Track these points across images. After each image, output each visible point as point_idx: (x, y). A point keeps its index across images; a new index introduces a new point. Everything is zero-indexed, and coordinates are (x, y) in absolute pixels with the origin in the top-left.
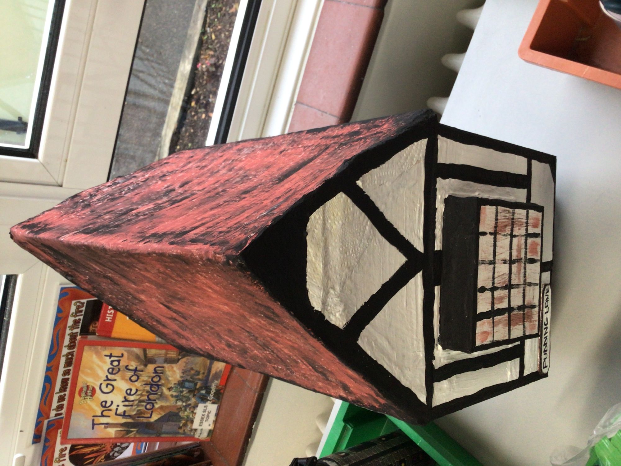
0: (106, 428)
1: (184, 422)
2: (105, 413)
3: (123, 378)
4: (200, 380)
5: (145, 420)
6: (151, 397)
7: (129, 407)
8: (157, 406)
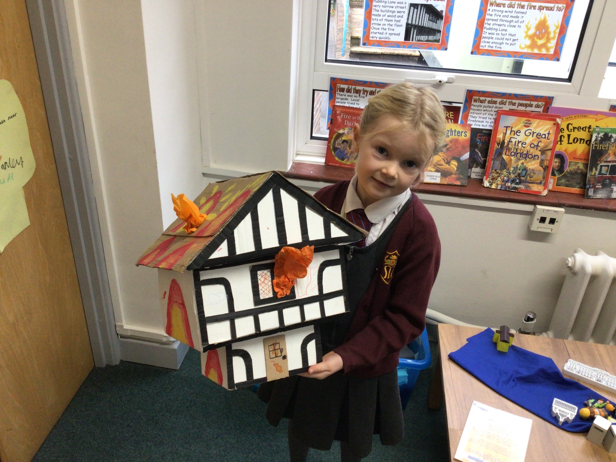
0: (504, 133)
2: (513, 132)
3: (533, 140)
5: (504, 152)
6: (519, 155)
7: (514, 144)
8: (512, 158)
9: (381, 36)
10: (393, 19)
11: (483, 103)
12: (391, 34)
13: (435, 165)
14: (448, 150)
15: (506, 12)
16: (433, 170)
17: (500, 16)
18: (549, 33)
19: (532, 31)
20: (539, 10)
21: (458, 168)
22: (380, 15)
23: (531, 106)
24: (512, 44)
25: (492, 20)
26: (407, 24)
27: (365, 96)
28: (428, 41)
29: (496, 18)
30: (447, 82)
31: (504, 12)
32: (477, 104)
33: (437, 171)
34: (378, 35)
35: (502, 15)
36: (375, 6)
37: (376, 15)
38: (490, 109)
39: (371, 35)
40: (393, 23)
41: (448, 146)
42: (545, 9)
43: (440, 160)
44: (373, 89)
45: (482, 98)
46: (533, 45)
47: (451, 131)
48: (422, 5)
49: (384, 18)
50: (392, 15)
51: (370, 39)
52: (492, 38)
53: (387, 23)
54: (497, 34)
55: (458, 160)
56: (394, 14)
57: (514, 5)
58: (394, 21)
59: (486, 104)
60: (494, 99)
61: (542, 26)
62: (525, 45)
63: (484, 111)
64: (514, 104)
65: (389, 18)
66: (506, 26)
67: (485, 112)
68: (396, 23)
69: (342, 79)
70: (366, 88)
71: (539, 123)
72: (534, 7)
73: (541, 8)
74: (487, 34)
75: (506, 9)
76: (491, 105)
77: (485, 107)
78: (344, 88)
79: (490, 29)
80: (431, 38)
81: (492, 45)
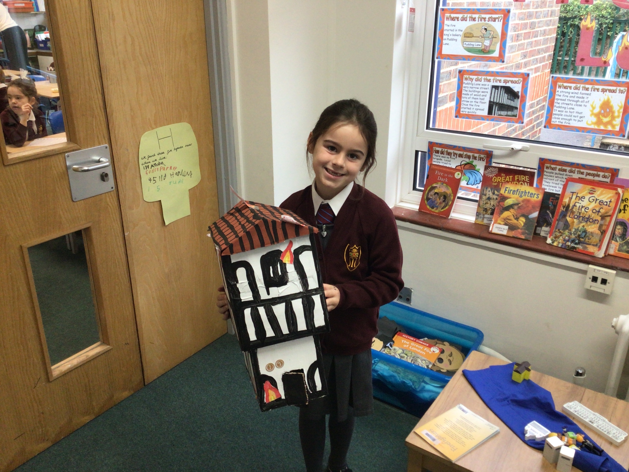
0: (570, 198)
1: (562, 232)
2: (578, 198)
3: (596, 206)
4: (585, 240)
5: (568, 215)
6: (581, 218)
7: (578, 208)
8: (575, 220)
9: (469, 110)
10: (479, 97)
11: (554, 170)
12: (477, 109)
13: (505, 220)
14: (519, 208)
15: (572, 93)
16: (502, 223)
17: (567, 96)
18: (613, 112)
19: (597, 110)
20: (603, 93)
21: (525, 224)
22: (468, 95)
23: (598, 176)
24: (579, 121)
25: (561, 100)
26: (490, 102)
27: (455, 157)
28: (506, 116)
29: (564, 98)
30: (521, 150)
31: (571, 93)
32: (549, 170)
33: (506, 224)
34: (467, 110)
35: (569, 96)
36: (465, 87)
37: (466, 94)
38: (561, 176)
39: (462, 110)
40: (479, 101)
41: (520, 205)
42: (608, 91)
43: (510, 216)
44: (461, 153)
45: (553, 166)
46: (599, 122)
47: (525, 192)
48: (502, 87)
49: (472, 97)
50: (478, 94)
51: (461, 113)
52: (562, 115)
53: (474, 100)
54: (566, 112)
55: (526, 217)
56: (479, 94)
57: (579, 87)
58: (479, 99)
59: (557, 171)
60: (564, 168)
61: (606, 107)
62: (592, 122)
63: (556, 177)
64: (582, 173)
65: (475, 97)
66: (573, 105)
67: (557, 179)
68: (481, 100)
69: (437, 143)
70: (456, 152)
71: (602, 192)
72: (598, 90)
73: (604, 91)
74: (557, 111)
75: (572, 91)
76: (562, 173)
77: (556, 174)
78: (439, 151)
79: (559, 107)
80: (510, 113)
81: (561, 121)
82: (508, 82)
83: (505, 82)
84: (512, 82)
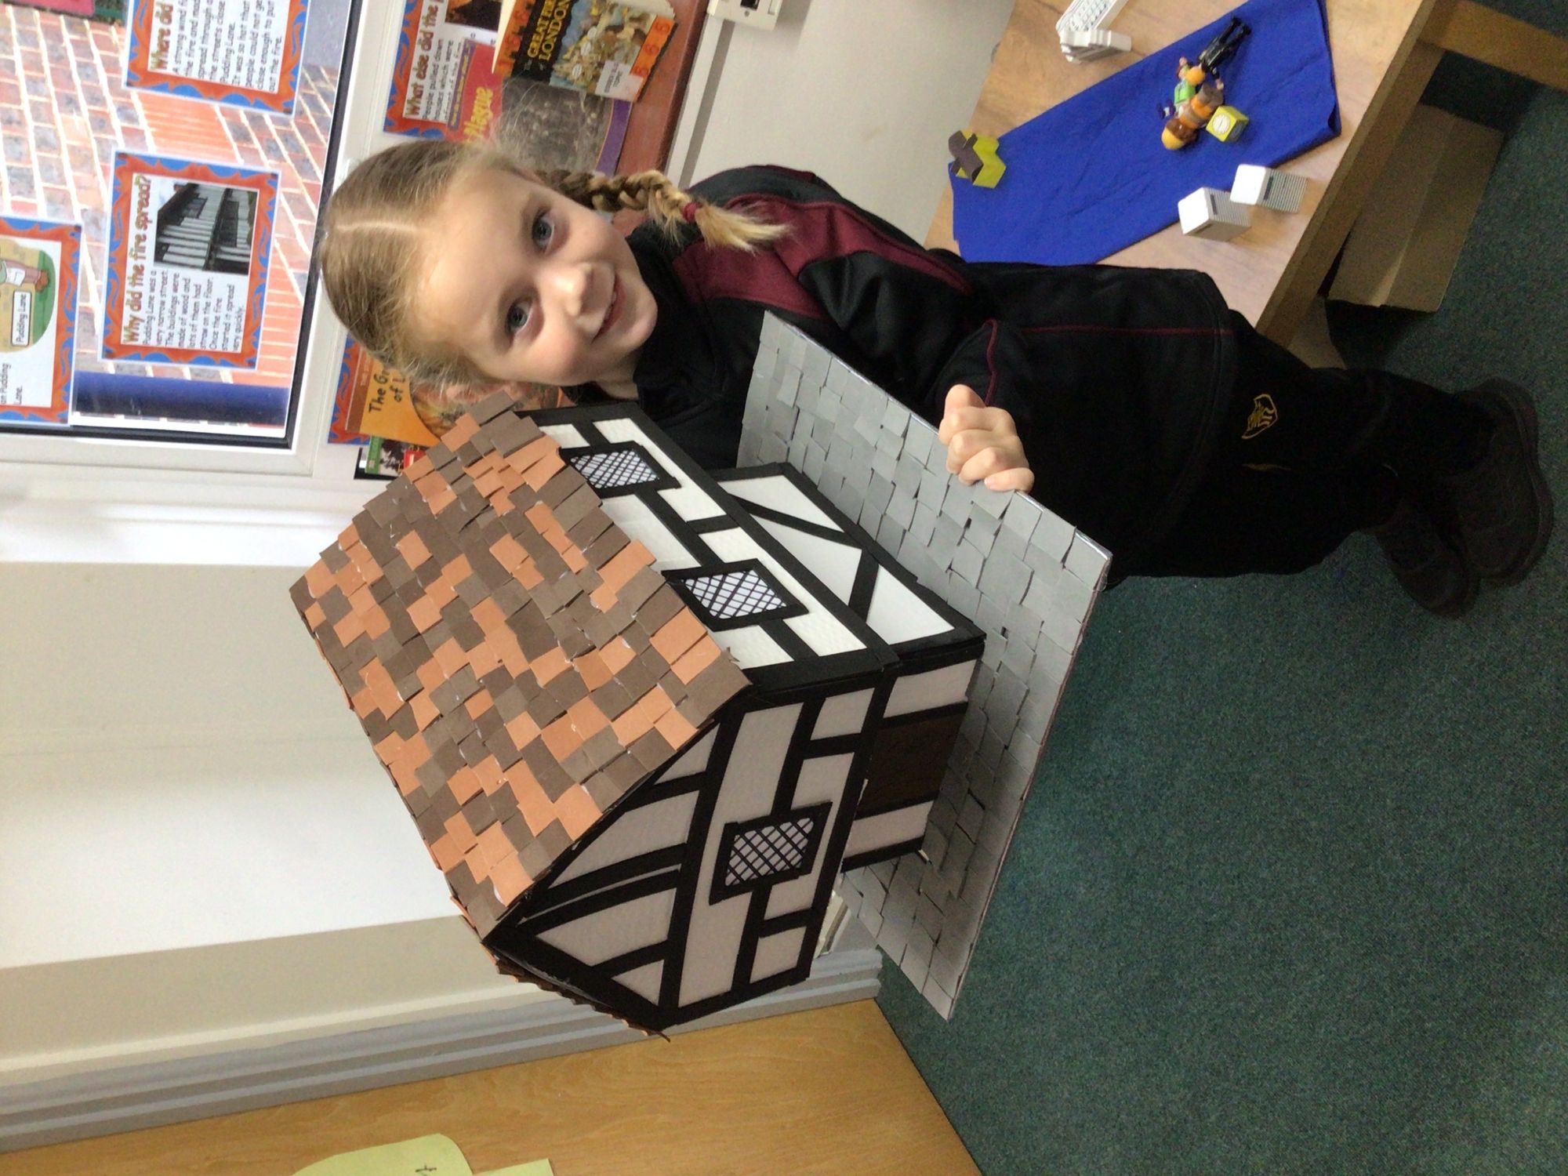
9: (233, 327)
10: (191, 302)
11: (422, 92)
12: (230, 306)
15: (182, 28)
17: (192, 43)
22: (183, 331)
24: (270, 13)
25: (203, 61)
26: (207, 268)
28: (250, 220)
29: (198, 53)
31: (182, 33)
32: (423, 104)
34: (232, 335)
35: (189, 38)
36: (159, 341)
37: (182, 338)
39: (231, 349)
40: (202, 301)
45: (410, 94)
48: (160, 233)
49: (189, 320)
50: (181, 304)
51: (239, 350)
52: (252, 62)
53: (201, 316)
54: (242, 48)
56: (181, 300)
58: (196, 300)
59: (426, 83)
60: (415, 63)
64: (433, 11)
65: (191, 310)
66: (219, 27)
68: (202, 294)
69: (334, 418)
74: (238, 74)
75: (174, 28)
76: (430, 70)
77: (433, 86)
79: (226, 68)
80: (243, 212)
81: (270, 63)
82: (145, 215)
83: (143, 222)
84: (144, 202)
